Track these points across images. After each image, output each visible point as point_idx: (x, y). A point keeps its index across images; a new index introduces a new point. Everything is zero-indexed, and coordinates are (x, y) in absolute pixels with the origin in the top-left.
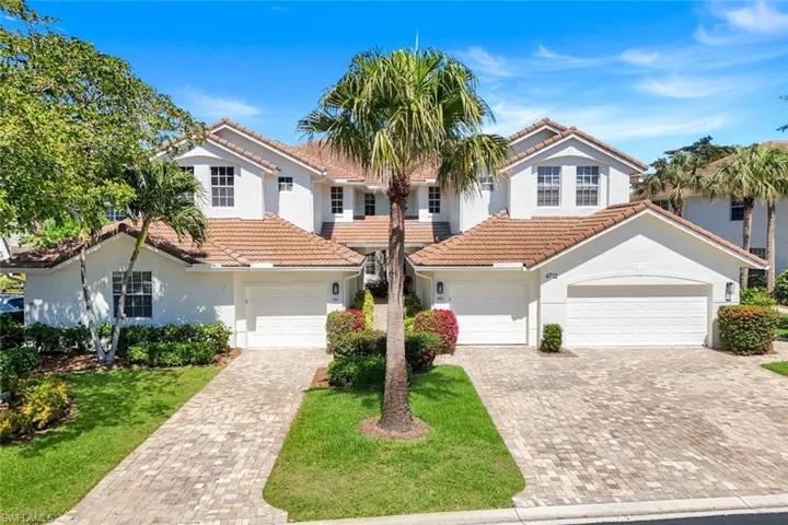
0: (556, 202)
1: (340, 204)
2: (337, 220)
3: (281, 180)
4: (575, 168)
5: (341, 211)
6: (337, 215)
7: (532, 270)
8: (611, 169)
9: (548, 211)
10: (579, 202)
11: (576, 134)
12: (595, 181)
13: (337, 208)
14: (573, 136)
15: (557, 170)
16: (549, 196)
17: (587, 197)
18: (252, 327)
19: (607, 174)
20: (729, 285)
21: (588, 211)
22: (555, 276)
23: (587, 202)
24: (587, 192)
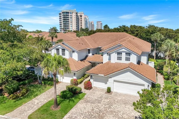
0: (121, 60)
1: (90, 52)
2: (89, 55)
3: (73, 51)
4: (125, 53)
5: (90, 53)
6: (89, 54)
7: (105, 76)
8: (132, 54)
9: (119, 61)
10: (126, 60)
11: (124, 47)
12: (130, 56)
13: (89, 53)
14: (123, 47)
15: (121, 53)
16: (119, 58)
17: (128, 59)
18: (63, 78)
19: (132, 55)
20: (148, 85)
21: (128, 62)
22: (111, 78)
23: (128, 60)
24: (128, 58)
